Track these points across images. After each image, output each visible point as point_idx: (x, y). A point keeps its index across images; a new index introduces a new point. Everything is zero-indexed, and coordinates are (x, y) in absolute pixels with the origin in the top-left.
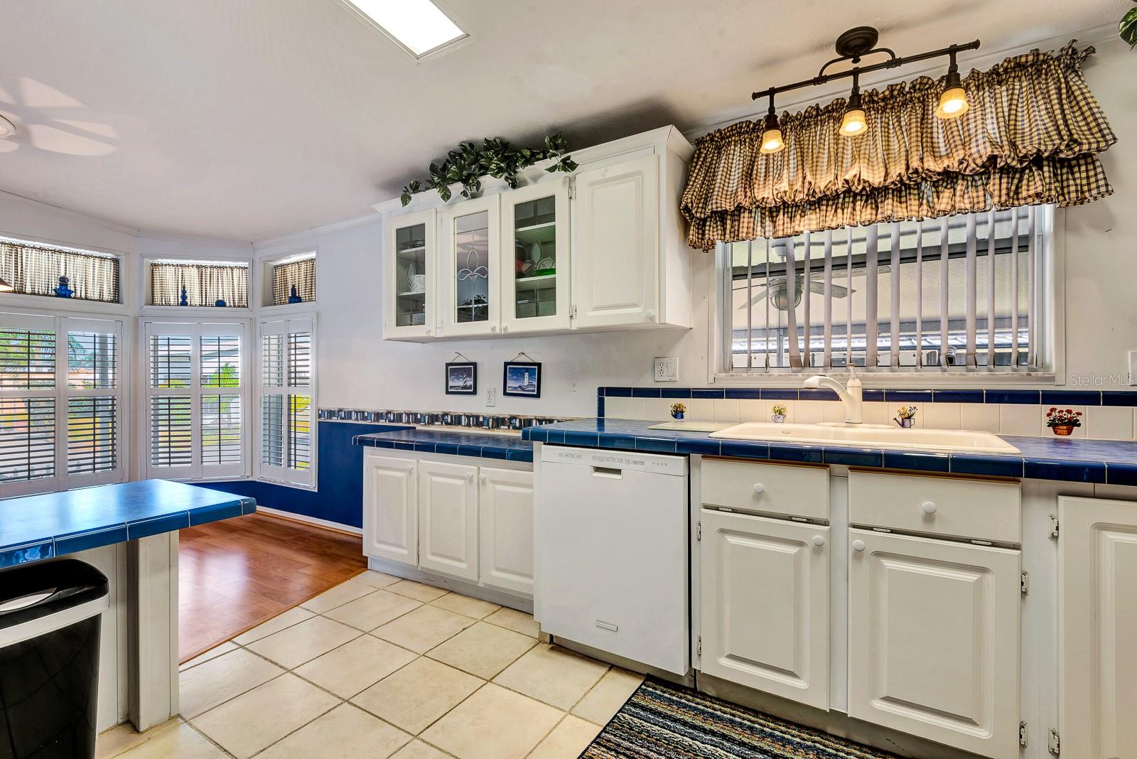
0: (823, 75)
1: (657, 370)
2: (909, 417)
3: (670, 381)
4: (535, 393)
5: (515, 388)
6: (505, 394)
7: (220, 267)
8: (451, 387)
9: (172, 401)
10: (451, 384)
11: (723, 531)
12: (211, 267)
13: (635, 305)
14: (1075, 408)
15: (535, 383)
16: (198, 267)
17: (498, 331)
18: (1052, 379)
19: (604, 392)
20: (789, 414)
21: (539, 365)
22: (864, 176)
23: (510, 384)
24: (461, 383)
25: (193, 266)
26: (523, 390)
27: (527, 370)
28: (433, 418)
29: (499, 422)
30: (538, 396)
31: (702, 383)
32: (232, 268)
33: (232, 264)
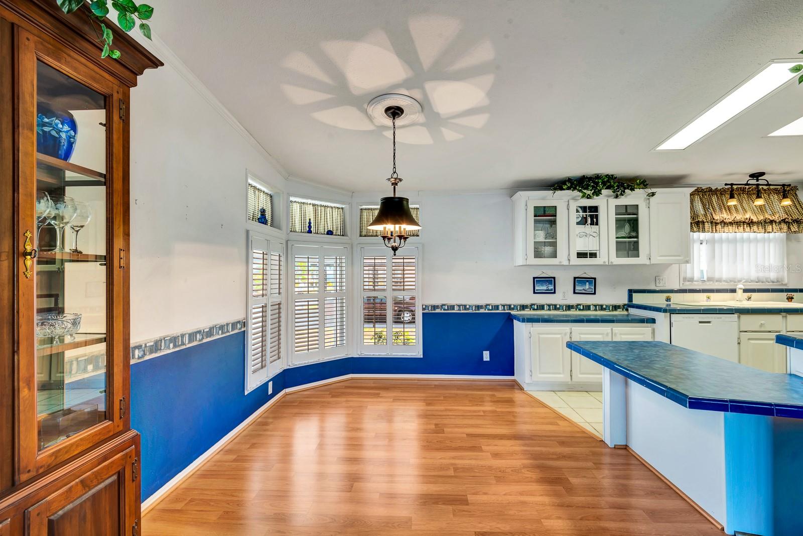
0: (748, 183)
1: (657, 281)
2: (750, 298)
3: (663, 286)
4: (593, 292)
5: (581, 290)
6: (575, 293)
7: (325, 206)
8: (537, 290)
9: (310, 303)
10: (537, 288)
11: (749, 339)
12: (321, 206)
13: (679, 256)
14: (793, 294)
15: (593, 287)
16: (314, 205)
17: (607, 263)
18: (786, 285)
19: (631, 292)
20: (712, 298)
21: (595, 279)
22: (752, 217)
23: (577, 288)
24: (545, 288)
25: (310, 204)
26: (586, 291)
27: (588, 281)
28: (523, 307)
29: (569, 307)
30: (595, 293)
31: (676, 287)
32: (332, 208)
33: (333, 205)
